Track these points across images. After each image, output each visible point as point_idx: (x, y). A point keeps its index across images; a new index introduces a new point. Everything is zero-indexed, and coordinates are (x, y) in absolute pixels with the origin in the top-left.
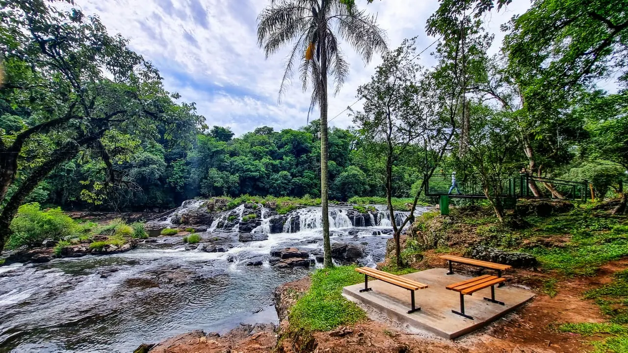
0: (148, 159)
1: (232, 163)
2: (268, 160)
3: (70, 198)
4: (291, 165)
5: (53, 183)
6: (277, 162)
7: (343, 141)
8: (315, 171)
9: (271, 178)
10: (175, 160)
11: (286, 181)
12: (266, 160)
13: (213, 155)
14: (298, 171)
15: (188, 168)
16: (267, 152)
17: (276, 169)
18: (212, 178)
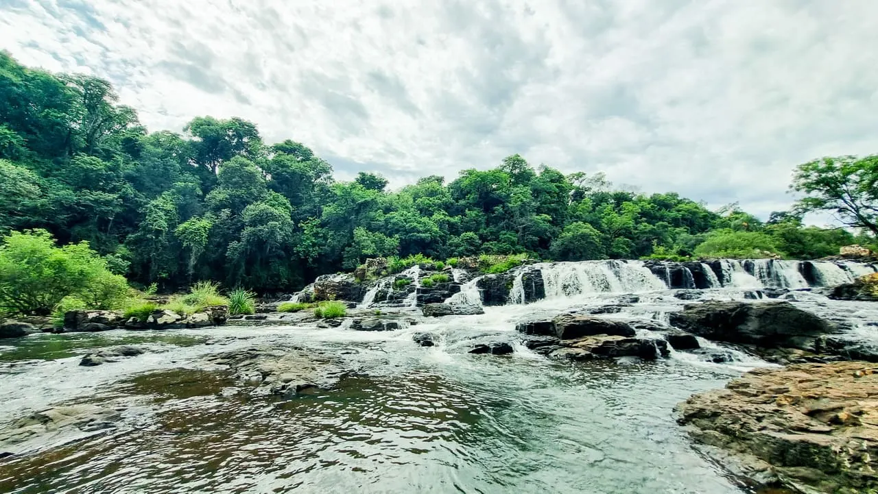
0: (267, 214)
1: (387, 221)
2: (443, 216)
3: (160, 274)
4: (479, 223)
5: (137, 250)
6: (456, 219)
7: (558, 187)
8: (517, 232)
9: (448, 242)
10: (305, 219)
11: (472, 248)
12: (439, 216)
13: (360, 208)
14: (491, 233)
15: (324, 230)
16: (440, 206)
17: (454, 230)
18: (358, 243)
